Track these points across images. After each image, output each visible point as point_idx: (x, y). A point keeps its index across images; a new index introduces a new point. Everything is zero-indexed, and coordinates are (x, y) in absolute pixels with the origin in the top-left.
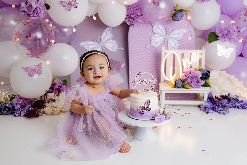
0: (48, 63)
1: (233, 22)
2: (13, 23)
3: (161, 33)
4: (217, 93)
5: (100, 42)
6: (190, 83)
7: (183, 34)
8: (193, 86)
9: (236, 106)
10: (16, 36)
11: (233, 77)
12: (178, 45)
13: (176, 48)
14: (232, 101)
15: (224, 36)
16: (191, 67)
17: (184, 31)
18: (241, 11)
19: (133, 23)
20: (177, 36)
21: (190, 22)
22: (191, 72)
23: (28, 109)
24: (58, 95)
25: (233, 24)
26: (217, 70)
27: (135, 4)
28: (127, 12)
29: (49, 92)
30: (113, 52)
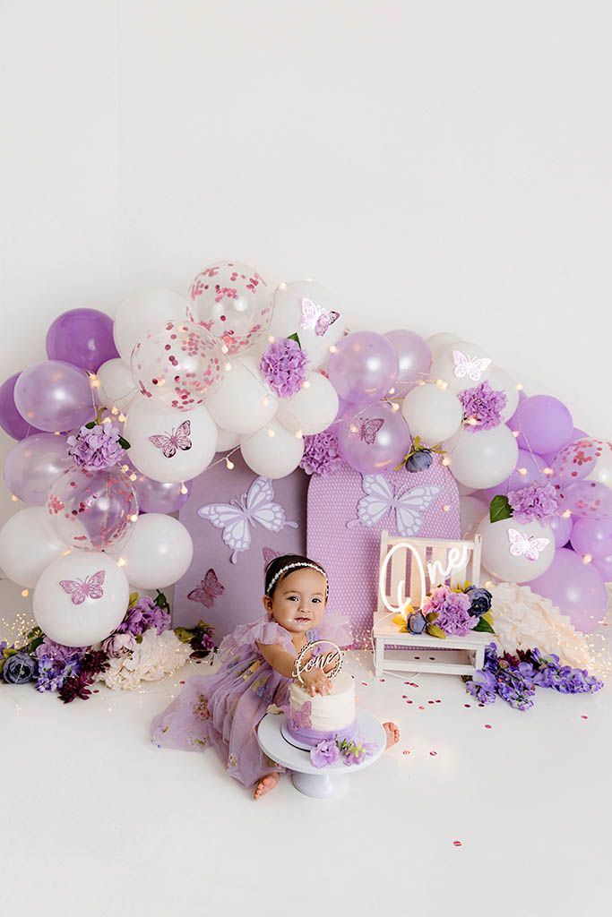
0: (122, 562)
1: (548, 471)
2: (52, 469)
3: (382, 492)
4: (509, 644)
5: (244, 509)
6: (444, 624)
7: (431, 498)
8: (450, 631)
9: (552, 683)
10: (51, 507)
11: (546, 604)
12: (419, 522)
13: (416, 529)
14: (544, 666)
15: (525, 510)
16: (448, 582)
17: (435, 490)
18: (566, 450)
19: (319, 472)
20: (419, 502)
21: (449, 469)
22: (447, 597)
23: (69, 674)
24: (139, 640)
25: (548, 476)
26: (509, 583)
27: (325, 432)
28: (306, 448)
29: (121, 632)
30: (274, 531)
